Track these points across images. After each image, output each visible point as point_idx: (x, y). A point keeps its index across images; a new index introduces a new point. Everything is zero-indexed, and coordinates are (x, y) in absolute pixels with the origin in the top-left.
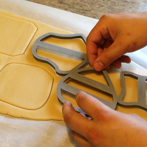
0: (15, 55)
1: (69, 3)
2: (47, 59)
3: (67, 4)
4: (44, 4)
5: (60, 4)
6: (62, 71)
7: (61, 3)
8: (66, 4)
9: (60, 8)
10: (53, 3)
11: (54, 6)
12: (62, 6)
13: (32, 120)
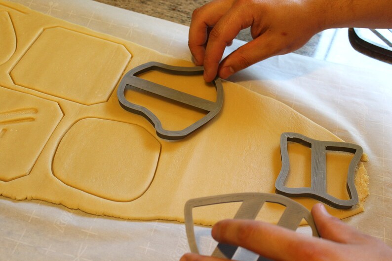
0: (92, 102)
1: (188, 11)
2: (143, 108)
3: (185, 12)
4: (143, 13)
5: (172, 12)
6: (167, 132)
7: (174, 10)
8: (182, 12)
9: (171, 19)
10: (159, 10)
11: (161, 16)
12: (175, 15)
13: (123, 219)
